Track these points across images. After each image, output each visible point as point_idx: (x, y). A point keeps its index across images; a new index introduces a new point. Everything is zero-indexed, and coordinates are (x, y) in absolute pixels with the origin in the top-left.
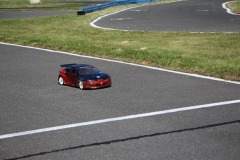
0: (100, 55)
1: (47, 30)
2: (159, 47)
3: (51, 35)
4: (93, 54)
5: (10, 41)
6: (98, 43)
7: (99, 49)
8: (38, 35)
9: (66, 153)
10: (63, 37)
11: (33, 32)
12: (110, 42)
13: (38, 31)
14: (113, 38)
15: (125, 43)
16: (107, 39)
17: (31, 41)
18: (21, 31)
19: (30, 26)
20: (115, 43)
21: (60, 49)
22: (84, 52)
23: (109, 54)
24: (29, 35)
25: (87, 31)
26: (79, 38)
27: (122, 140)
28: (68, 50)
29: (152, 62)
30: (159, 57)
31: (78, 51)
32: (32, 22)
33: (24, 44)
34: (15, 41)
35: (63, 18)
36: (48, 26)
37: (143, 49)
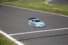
0: (48, 12)
1: (34, 4)
2: (66, 10)
3: (35, 6)
4: (46, 11)
5: (23, 7)
6: (48, 8)
7: (48, 10)
8: (31, 6)
9: (38, 39)
10: (38, 7)
11: (30, 5)
12: (51, 8)
13: (31, 5)
14: (52, 7)
15: (56, 8)
16: (50, 7)
17: (29, 8)
18: (27, 5)
19: (29, 3)
20: (53, 8)
21: (37, 10)
22: (44, 11)
23: (51, 11)
24: (29, 6)
25: (45, 5)
26: (42, 7)
27: (55, 36)
28: (39, 10)
29: (63, 14)
30: (66, 13)
31: (42, 10)
32: (30, 2)
33: (27, 8)
34: (25, 7)
35: (38, 1)
36: (34, 3)
37: (61, 10)
